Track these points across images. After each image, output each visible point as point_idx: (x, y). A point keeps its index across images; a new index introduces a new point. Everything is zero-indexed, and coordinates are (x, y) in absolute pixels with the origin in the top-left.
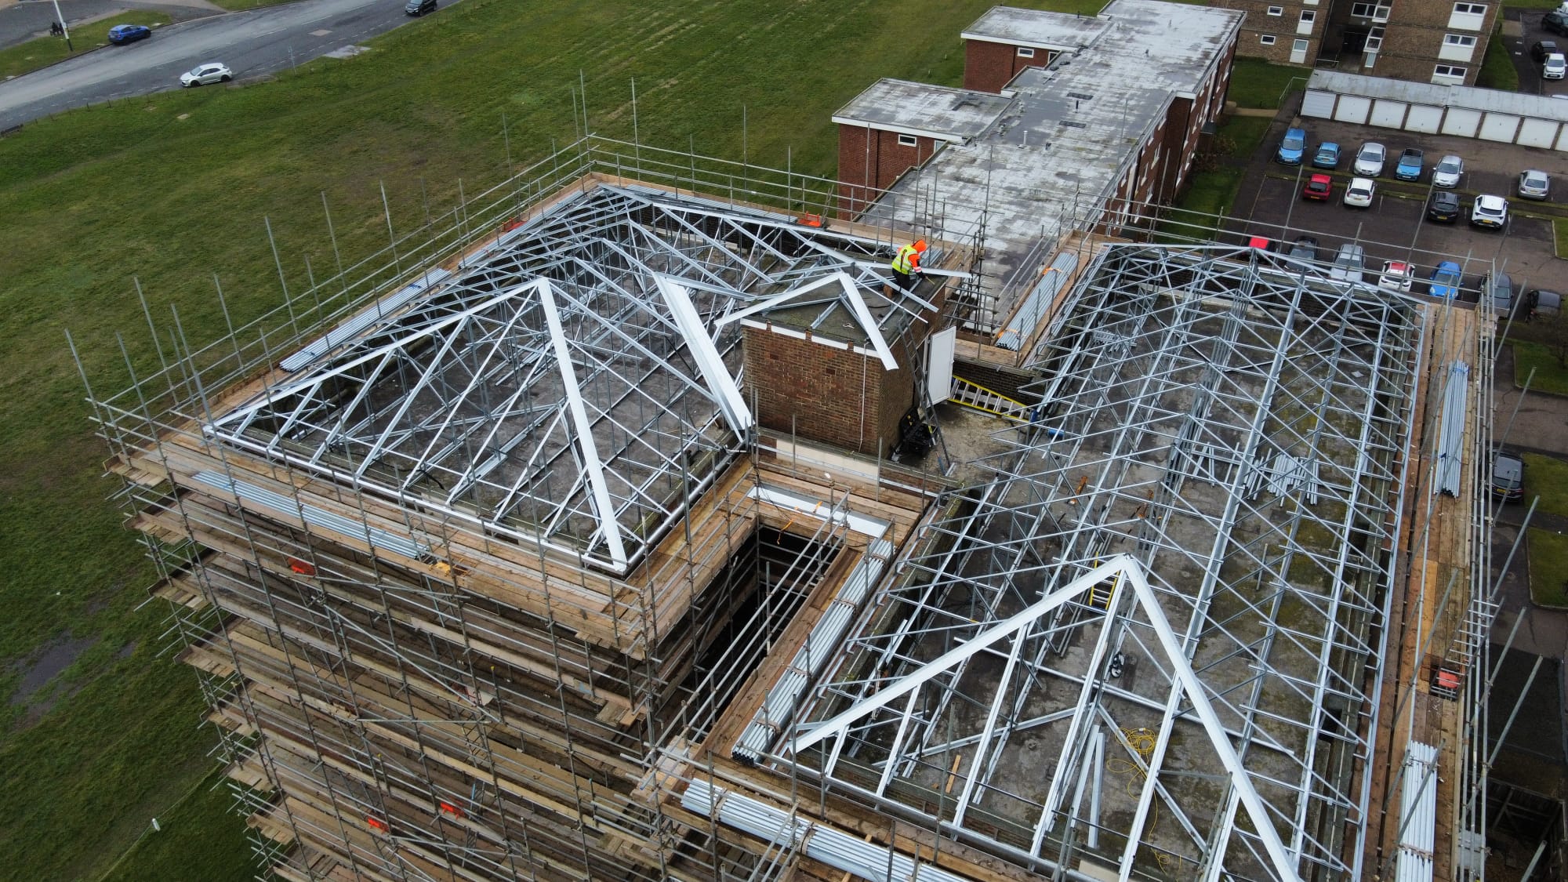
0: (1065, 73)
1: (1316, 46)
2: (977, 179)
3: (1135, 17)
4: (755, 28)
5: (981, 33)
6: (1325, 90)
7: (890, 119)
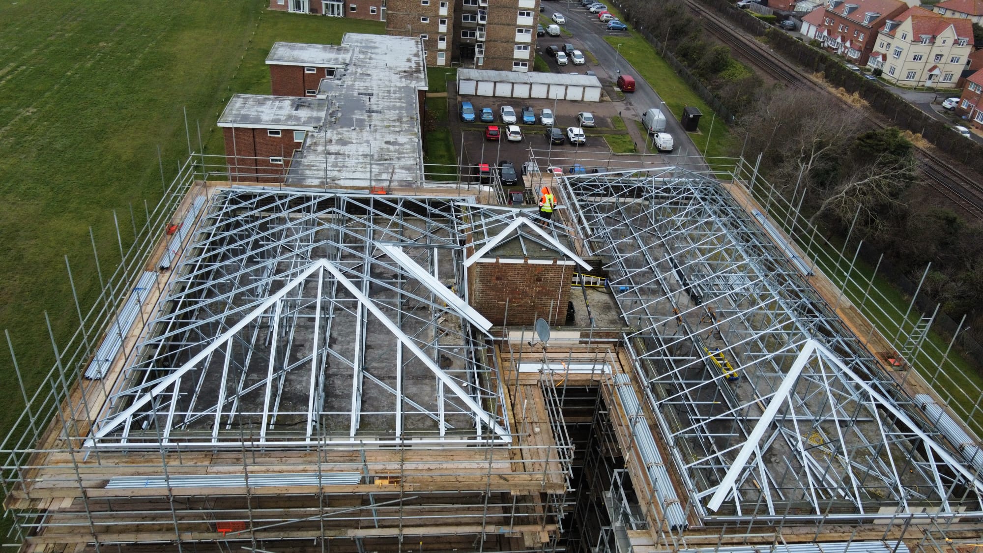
0: (348, 81)
1: (450, 56)
2: (341, 152)
3: (364, 44)
4: (77, 66)
5: (278, 60)
6: (469, 79)
7: (258, 120)
